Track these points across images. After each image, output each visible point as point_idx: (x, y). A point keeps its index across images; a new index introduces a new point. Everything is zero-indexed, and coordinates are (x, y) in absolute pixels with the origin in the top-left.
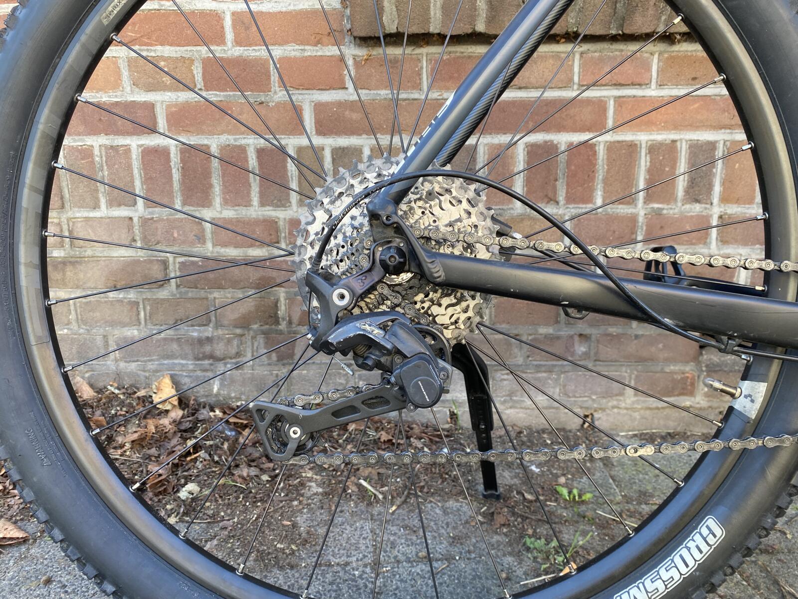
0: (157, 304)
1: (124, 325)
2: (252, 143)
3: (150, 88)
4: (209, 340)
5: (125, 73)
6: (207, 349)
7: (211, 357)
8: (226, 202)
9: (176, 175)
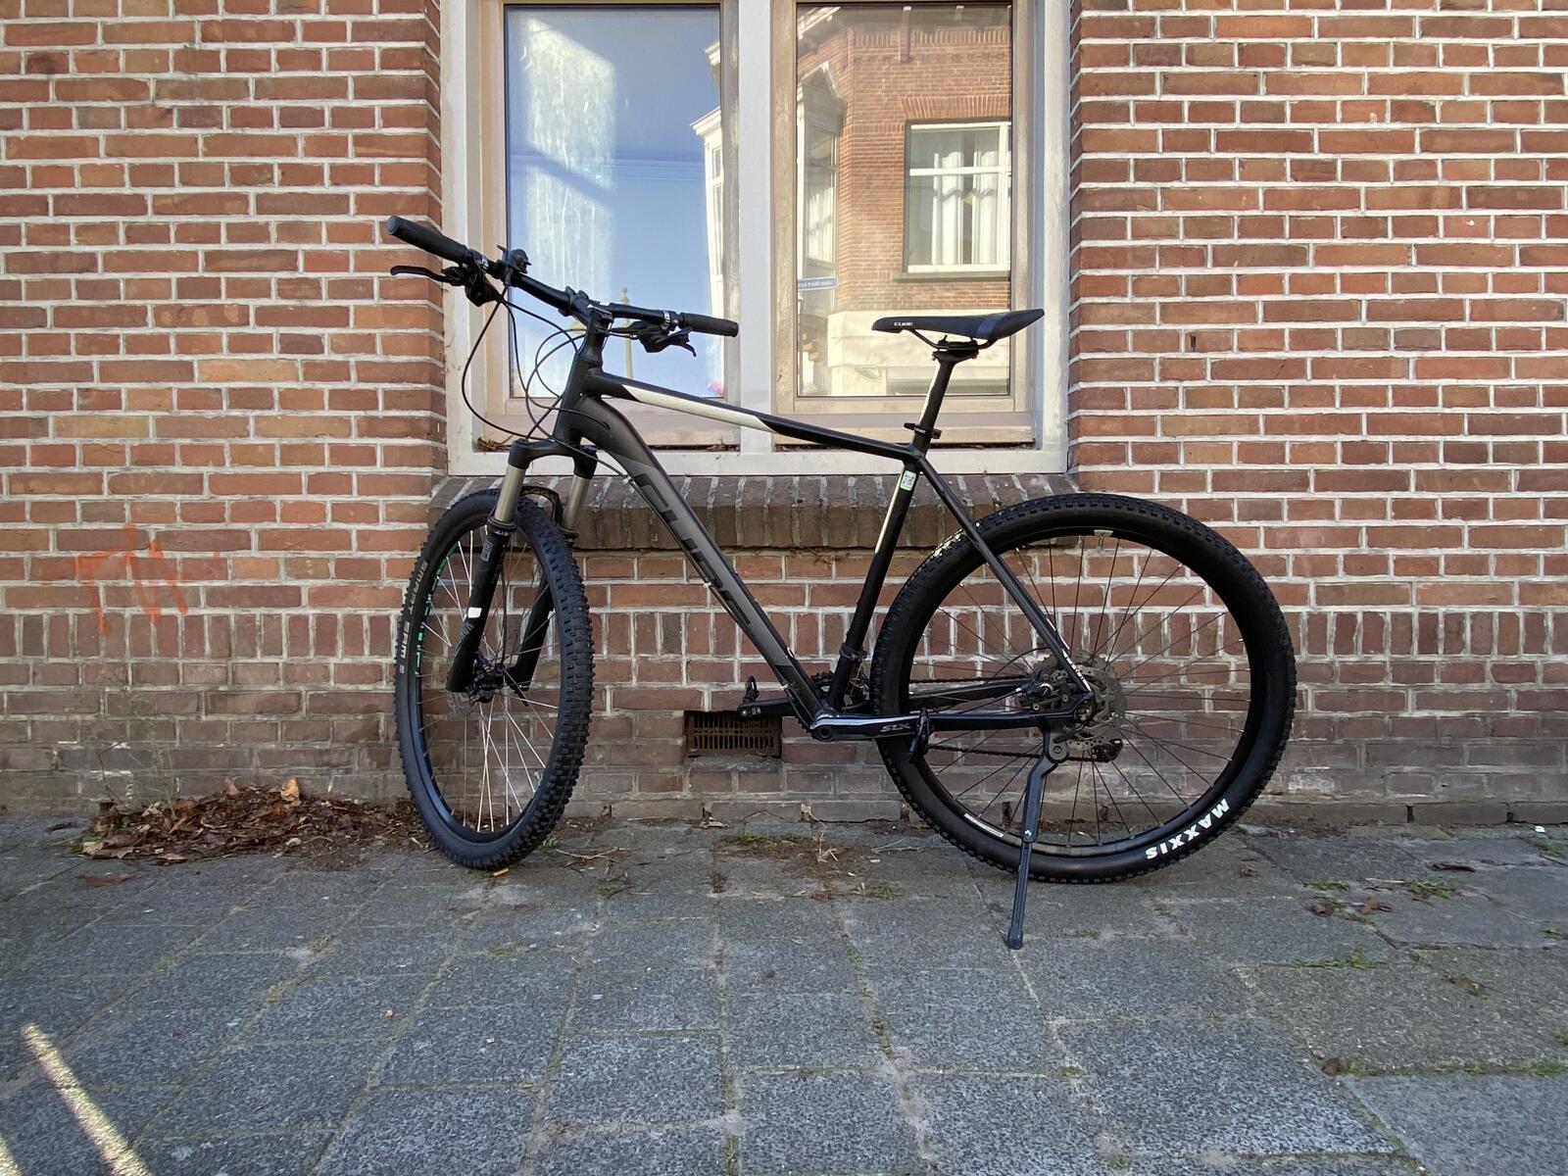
0: (292, 724)
1: (266, 740)
2: (366, 613)
3: (298, 577)
4: (327, 751)
5: (282, 568)
6: (326, 758)
7: (327, 764)
8: (346, 653)
9: (312, 634)
